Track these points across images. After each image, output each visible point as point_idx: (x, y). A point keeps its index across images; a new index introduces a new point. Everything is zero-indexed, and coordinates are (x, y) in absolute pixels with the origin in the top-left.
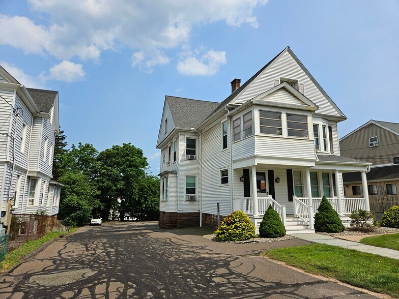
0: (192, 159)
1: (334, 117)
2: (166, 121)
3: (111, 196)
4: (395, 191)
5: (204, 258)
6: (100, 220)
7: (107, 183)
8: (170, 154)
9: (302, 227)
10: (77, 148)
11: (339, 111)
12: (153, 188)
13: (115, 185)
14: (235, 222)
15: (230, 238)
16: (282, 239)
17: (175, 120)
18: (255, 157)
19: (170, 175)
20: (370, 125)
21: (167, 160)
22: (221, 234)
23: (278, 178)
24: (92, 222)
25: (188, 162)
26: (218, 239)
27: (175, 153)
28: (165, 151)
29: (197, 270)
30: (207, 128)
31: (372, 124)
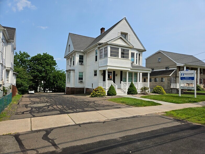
0: (81, 64)
1: (141, 50)
2: (69, 45)
3: (38, 80)
4: (164, 81)
5: (86, 101)
6: (33, 91)
7: (37, 73)
8: (71, 62)
9: (123, 93)
10: (18, 54)
11: (144, 47)
12: (60, 77)
13: (41, 74)
14: (98, 90)
15: (96, 96)
16: (115, 96)
17: (74, 46)
18: (107, 66)
19: (71, 71)
20: (159, 53)
21: (69, 64)
22: (93, 95)
23: (117, 74)
24: (29, 93)
25: (80, 66)
26: (92, 97)
27: (74, 61)
28: (68, 60)
29: (84, 103)
30: (89, 51)
31: (160, 52)
